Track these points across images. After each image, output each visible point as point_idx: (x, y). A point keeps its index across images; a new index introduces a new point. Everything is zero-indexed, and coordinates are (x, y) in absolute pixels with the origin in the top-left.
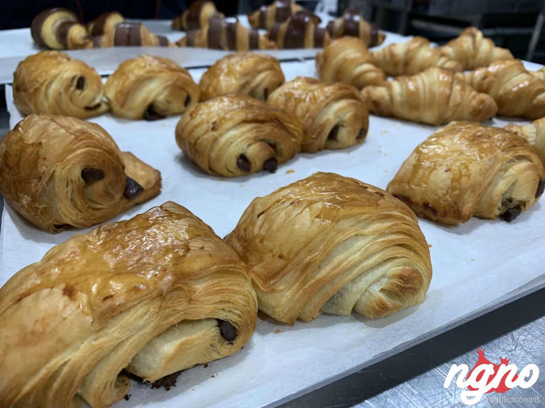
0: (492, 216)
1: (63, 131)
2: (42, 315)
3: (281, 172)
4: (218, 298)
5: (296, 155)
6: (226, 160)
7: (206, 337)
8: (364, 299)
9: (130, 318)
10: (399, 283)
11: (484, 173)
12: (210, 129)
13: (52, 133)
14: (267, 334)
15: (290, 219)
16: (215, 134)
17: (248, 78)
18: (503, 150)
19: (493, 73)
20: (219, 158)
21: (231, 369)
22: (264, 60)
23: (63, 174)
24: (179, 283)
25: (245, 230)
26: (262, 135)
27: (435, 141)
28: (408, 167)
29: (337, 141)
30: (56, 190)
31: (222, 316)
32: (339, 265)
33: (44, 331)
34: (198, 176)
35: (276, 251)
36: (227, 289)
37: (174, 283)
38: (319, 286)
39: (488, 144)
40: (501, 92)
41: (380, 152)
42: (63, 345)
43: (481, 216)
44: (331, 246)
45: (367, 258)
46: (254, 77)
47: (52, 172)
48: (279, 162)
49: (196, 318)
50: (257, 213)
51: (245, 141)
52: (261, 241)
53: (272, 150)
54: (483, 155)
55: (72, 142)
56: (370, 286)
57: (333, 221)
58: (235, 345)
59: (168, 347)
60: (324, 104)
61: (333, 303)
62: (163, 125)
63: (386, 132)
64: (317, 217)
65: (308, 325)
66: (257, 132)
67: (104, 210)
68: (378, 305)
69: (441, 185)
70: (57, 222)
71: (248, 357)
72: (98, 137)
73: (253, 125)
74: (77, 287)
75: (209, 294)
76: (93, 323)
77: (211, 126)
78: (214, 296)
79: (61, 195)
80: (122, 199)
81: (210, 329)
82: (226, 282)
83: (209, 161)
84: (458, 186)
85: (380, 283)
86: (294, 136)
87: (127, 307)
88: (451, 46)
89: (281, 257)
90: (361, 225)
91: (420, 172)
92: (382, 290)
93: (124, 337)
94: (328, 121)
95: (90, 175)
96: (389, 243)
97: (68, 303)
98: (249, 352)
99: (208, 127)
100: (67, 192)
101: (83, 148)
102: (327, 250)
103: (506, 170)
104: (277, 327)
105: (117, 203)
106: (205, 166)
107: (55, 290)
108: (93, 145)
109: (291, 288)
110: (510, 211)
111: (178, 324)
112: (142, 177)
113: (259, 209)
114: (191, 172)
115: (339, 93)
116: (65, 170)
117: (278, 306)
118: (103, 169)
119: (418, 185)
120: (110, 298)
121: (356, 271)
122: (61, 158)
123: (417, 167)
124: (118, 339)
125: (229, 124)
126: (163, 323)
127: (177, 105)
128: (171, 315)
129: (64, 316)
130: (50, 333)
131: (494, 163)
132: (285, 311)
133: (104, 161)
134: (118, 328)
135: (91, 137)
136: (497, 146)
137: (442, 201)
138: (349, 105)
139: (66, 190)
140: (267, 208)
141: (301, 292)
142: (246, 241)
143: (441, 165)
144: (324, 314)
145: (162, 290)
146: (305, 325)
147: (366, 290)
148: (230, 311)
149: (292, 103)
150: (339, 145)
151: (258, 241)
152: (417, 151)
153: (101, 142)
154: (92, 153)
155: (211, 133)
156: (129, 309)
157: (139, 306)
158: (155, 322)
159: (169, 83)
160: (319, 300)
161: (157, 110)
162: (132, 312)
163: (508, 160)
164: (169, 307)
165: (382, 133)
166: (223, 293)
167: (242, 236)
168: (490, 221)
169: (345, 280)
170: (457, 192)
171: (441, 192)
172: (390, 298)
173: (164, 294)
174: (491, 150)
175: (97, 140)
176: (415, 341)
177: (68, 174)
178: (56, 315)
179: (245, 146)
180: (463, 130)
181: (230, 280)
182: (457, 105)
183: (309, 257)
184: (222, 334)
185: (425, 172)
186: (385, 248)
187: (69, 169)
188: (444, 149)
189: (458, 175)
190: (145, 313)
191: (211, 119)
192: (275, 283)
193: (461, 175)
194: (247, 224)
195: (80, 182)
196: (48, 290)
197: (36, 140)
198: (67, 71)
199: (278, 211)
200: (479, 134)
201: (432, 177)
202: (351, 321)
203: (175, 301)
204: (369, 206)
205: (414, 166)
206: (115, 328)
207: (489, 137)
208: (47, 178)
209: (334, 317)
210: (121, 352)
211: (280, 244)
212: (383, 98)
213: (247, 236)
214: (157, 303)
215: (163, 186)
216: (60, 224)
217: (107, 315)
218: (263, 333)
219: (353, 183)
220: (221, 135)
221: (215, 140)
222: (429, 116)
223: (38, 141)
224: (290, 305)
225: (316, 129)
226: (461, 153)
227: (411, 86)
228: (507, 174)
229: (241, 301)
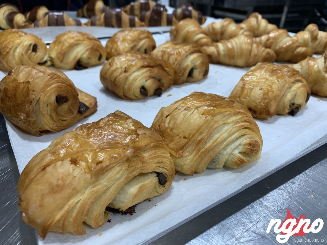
0: (285, 113)
1: (41, 74)
2: (61, 176)
3: (164, 95)
4: (156, 160)
5: (171, 86)
6: (134, 90)
7: (152, 183)
8: (230, 158)
9: (112, 174)
10: (249, 148)
11: (280, 90)
12: (123, 72)
13: (34, 76)
14: (179, 181)
15: (187, 117)
16: (127, 74)
17: (135, 43)
18: (289, 77)
19: (272, 37)
20: (129, 89)
21: (164, 201)
22: (144, 32)
23: (45, 99)
24: (136, 153)
25: (159, 126)
26: (153, 74)
27: (252, 74)
28: (238, 89)
29: (193, 78)
30: (41, 109)
31: (159, 170)
32: (216, 140)
33: (64, 184)
34: (117, 100)
35: (181, 135)
36: (160, 156)
37: (134, 153)
38: (207, 152)
39: (281, 74)
40: (277, 48)
41: (217, 83)
42: (76, 192)
43: (279, 114)
44: (212, 130)
45: (230, 136)
46: (138, 43)
47: (38, 98)
48: (163, 90)
49: (147, 172)
50: (165, 115)
51: (144, 78)
52: (171, 130)
53: (159, 83)
54: (279, 80)
55: (49, 80)
56: (233, 151)
57: (212, 116)
58: (166, 187)
59: (133, 189)
60: (185, 56)
61: (214, 162)
62: (87, 72)
63: (218, 72)
64: (202, 115)
65: (201, 174)
66: (150, 73)
67: (68, 121)
68: (238, 160)
69: (258, 97)
70: (41, 129)
71: (172, 193)
72: (63, 77)
73: (147, 69)
74: (78, 159)
75: (152, 159)
76: (91, 178)
77: (124, 70)
78: (154, 159)
79: (44, 112)
80: (77, 114)
81: (154, 178)
82: (159, 152)
83: (123, 91)
84: (267, 97)
85: (238, 149)
86: (169, 75)
87: (110, 167)
88: (244, 23)
89: (185, 138)
90: (225, 118)
91: (245, 91)
92: (240, 153)
93: (109, 185)
94: (188, 65)
95: (60, 100)
96: (241, 127)
97: (75, 168)
98: (172, 191)
99: (122, 71)
100: (47, 110)
101: (55, 83)
102: (210, 132)
103: (290, 88)
104: (185, 177)
105: (75, 116)
106: (121, 94)
107: (65, 161)
108: (61, 81)
109: (191, 154)
110: (294, 110)
111: (138, 175)
112: (86, 101)
113: (166, 113)
114: (112, 98)
115: (193, 49)
116: (46, 97)
117: (185, 165)
118: (67, 96)
119: (245, 98)
120: (100, 163)
121: (225, 143)
122: (43, 90)
123: (243, 88)
124: (107, 186)
125: (134, 69)
126: (130, 175)
127: (94, 60)
128: (134, 171)
129: (75, 175)
130: (68, 185)
131: (285, 84)
132: (188, 168)
133: (68, 91)
134: (106, 180)
135: (59, 77)
136: (285, 75)
137: (259, 106)
138: (199, 56)
139: (46, 109)
140: (170, 112)
141: (197, 156)
142: (161, 131)
143: (256, 87)
144: (208, 168)
145: (128, 157)
146: (199, 175)
147: (231, 153)
148: (163, 168)
149: (166, 56)
150: (194, 80)
151: (169, 130)
152: (242, 79)
153: (65, 79)
154: (61, 87)
155: (124, 74)
156: (111, 169)
157: (117, 167)
158: (125, 175)
159: (89, 47)
160: (206, 160)
161: (82, 63)
162: (113, 170)
163: (291, 82)
164: (132, 166)
165: (216, 73)
166: (158, 158)
167: (158, 129)
168: (284, 116)
169: (220, 148)
170: (267, 101)
171: (258, 101)
172: (244, 156)
173: (130, 159)
174: (282, 77)
175: (63, 79)
176: (261, 177)
177: (48, 99)
178: (69, 175)
179: (144, 81)
180: (266, 67)
181: (161, 151)
182: (255, 55)
183: (200, 137)
184: (159, 181)
185: (248, 91)
186: (239, 130)
187: (48, 96)
188: (257, 78)
189: (267, 91)
190: (120, 171)
191: (123, 66)
192: (183, 152)
193: (268, 91)
194: (160, 122)
195: (55, 104)
196: (61, 162)
197: (25, 80)
198: (26, 41)
199: (178, 113)
200: (275, 69)
201: (252, 93)
202: (223, 171)
203: (135, 163)
204: (229, 107)
205: (242, 88)
206: (105, 180)
207: (281, 70)
208: (35, 103)
209: (214, 170)
210: (108, 193)
211: (183, 131)
212: (214, 53)
213: (161, 128)
214: (126, 165)
215: (98, 106)
216: (42, 130)
217: (99, 173)
218: (177, 181)
219: (216, 96)
220: (130, 75)
221: (127, 78)
222: (240, 62)
223: (26, 81)
224: (192, 164)
225: (181, 71)
226: (267, 80)
227: (229, 45)
228: (291, 90)
229: (167, 162)
